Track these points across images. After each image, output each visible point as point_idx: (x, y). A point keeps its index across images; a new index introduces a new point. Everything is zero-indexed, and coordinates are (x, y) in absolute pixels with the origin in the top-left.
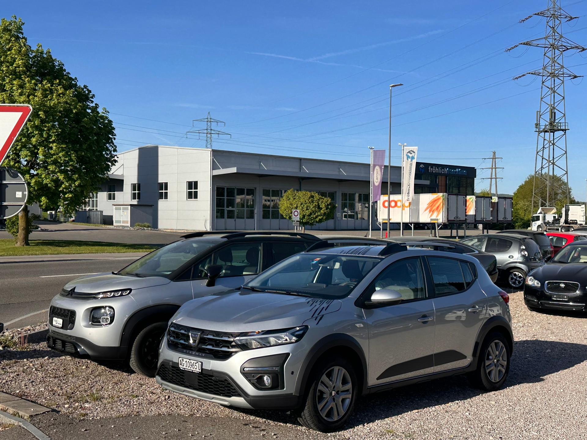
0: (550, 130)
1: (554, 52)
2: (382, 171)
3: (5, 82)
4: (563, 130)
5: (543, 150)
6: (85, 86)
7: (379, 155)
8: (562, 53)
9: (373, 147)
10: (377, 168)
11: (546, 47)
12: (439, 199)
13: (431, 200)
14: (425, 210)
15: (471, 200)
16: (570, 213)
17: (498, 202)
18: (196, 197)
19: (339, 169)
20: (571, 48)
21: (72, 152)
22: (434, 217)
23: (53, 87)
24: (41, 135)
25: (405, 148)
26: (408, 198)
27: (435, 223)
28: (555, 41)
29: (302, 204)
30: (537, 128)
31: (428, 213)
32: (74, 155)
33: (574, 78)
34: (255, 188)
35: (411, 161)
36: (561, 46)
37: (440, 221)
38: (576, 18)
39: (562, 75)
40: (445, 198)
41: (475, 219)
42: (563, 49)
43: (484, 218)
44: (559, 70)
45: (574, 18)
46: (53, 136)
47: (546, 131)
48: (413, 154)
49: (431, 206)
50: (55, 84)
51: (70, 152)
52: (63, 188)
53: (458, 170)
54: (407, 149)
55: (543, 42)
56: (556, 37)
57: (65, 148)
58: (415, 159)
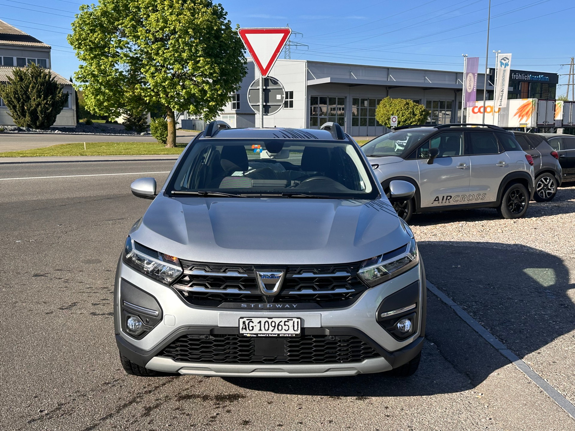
2: (476, 78)
3: (157, 3)
6: (219, 4)
7: (472, 62)
9: (467, 55)
10: (471, 75)
12: (529, 104)
13: (520, 106)
14: (515, 115)
15: (560, 105)
18: (291, 106)
19: (425, 77)
21: (216, 65)
22: (523, 121)
23: (196, 7)
24: (190, 50)
25: (499, 55)
26: (501, 104)
27: (524, 128)
29: (398, 111)
31: (518, 118)
32: (217, 68)
34: (346, 97)
35: (505, 67)
37: (529, 126)
40: (535, 103)
41: (562, 123)
43: (570, 123)
46: (200, 51)
48: (507, 61)
49: (521, 111)
50: (197, 3)
51: (214, 65)
52: (208, 97)
53: (541, 76)
54: (501, 56)
57: (210, 61)
58: (509, 66)
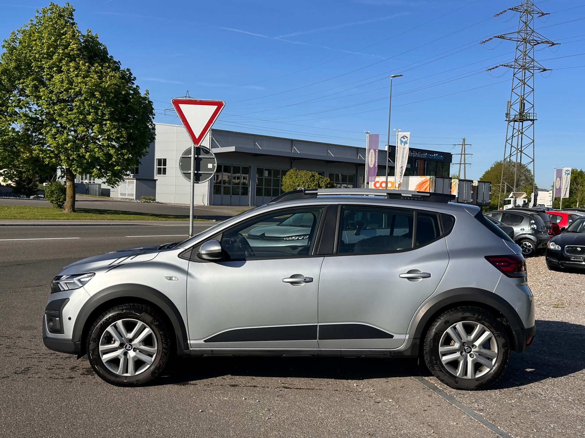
0: (519, 120)
1: (526, 46)
2: (377, 154)
3: (62, 64)
4: (531, 120)
5: (512, 138)
6: (127, 69)
7: (374, 139)
8: (533, 47)
9: (369, 132)
10: (372, 151)
11: (518, 41)
12: (427, 181)
13: (419, 182)
15: (455, 183)
16: (538, 198)
17: (478, 186)
19: (327, 150)
20: (542, 43)
21: (123, 130)
23: (103, 70)
24: (96, 113)
25: (399, 133)
28: (527, 35)
29: (304, 182)
30: (507, 117)
32: (124, 132)
33: (543, 71)
34: (250, 167)
35: (404, 145)
36: (532, 40)
38: (547, 14)
39: (533, 68)
40: (432, 181)
41: (457, 201)
42: (535, 44)
43: (465, 200)
44: (530, 63)
45: (545, 14)
46: (107, 115)
47: (516, 121)
48: (406, 139)
49: (420, 187)
50: (105, 67)
51: (121, 129)
52: (113, 161)
53: (436, 155)
54: (401, 134)
55: (516, 35)
56: (528, 32)
57: (116, 125)
58: (408, 144)
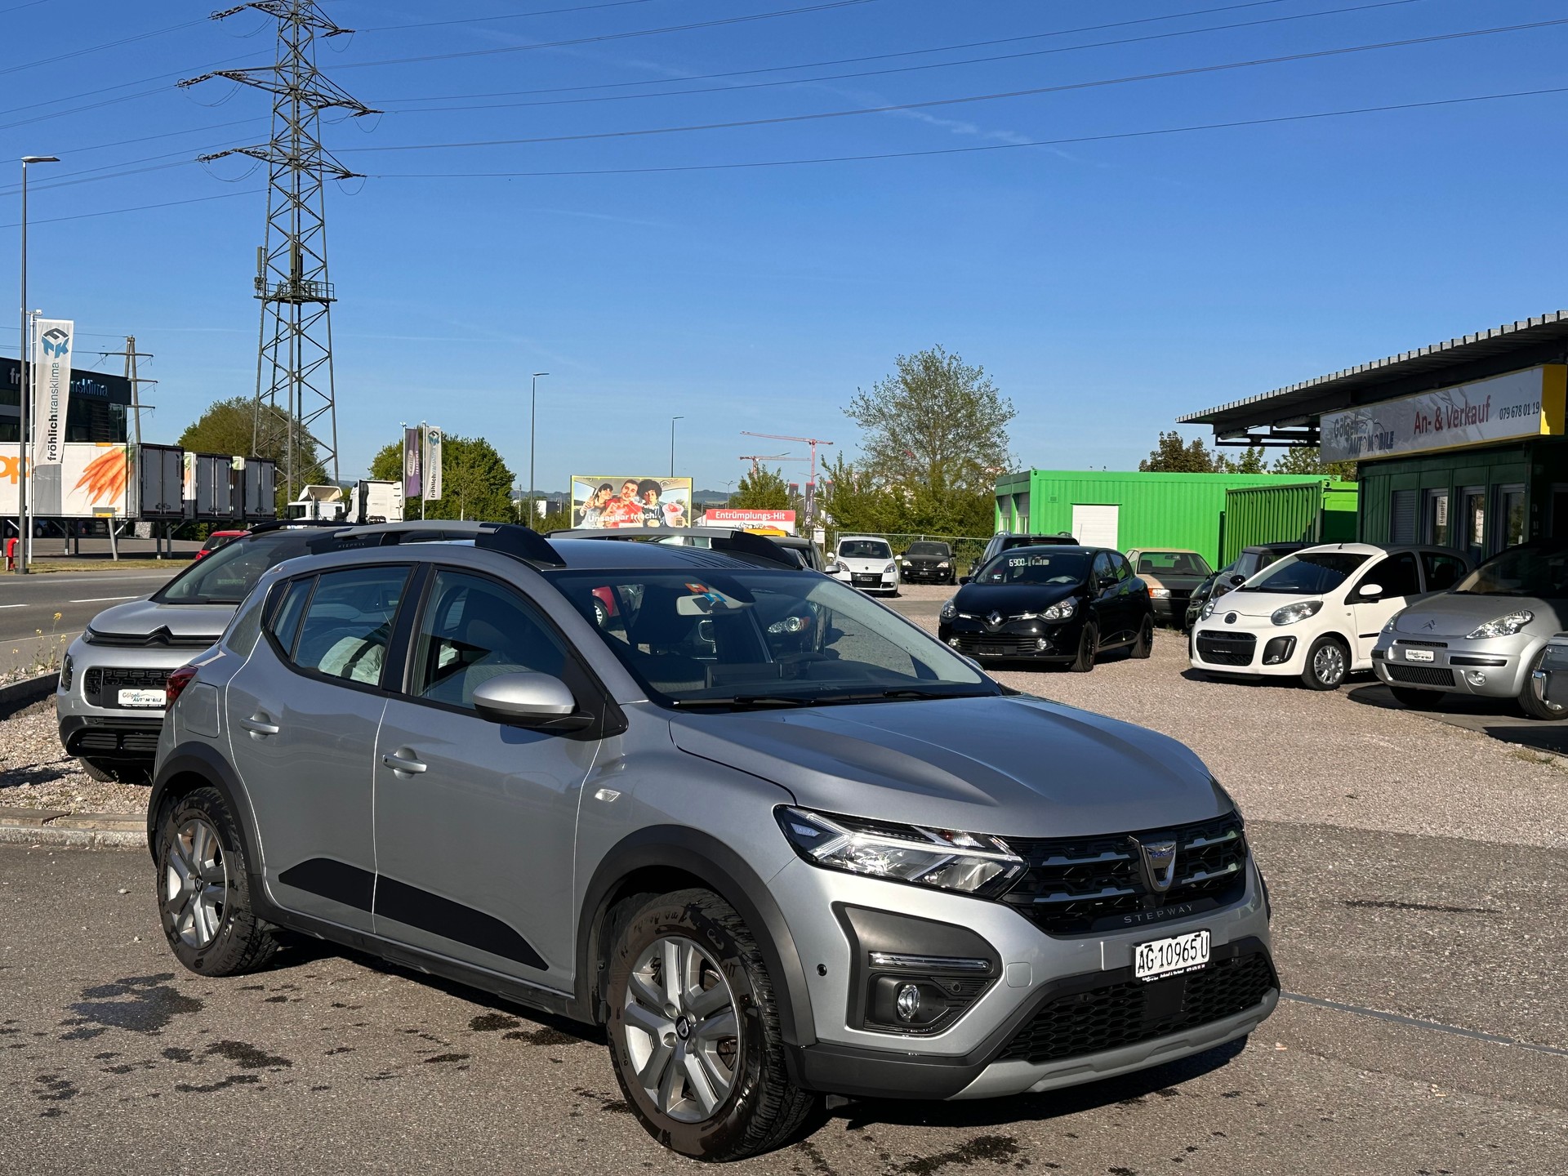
0: (293, 297)
1: (298, 107)
4: (321, 301)
5: (276, 345)
8: (316, 113)
11: (278, 92)
12: (116, 458)
13: (93, 460)
14: (78, 486)
15: (186, 461)
16: (369, 500)
17: (244, 471)
20: (336, 104)
22: (103, 503)
25: (38, 320)
26: (52, 454)
27: (105, 520)
28: (300, 80)
30: (259, 289)
31: (87, 492)
33: (343, 177)
35: (57, 358)
36: (314, 94)
37: (121, 513)
38: (346, 31)
39: (318, 167)
40: (133, 456)
41: (196, 510)
42: (319, 104)
43: (215, 509)
44: (310, 153)
45: (342, 31)
47: (282, 300)
48: (61, 340)
53: (86, 382)
54: (45, 324)
55: (270, 77)
56: (301, 71)
58: (69, 354)
